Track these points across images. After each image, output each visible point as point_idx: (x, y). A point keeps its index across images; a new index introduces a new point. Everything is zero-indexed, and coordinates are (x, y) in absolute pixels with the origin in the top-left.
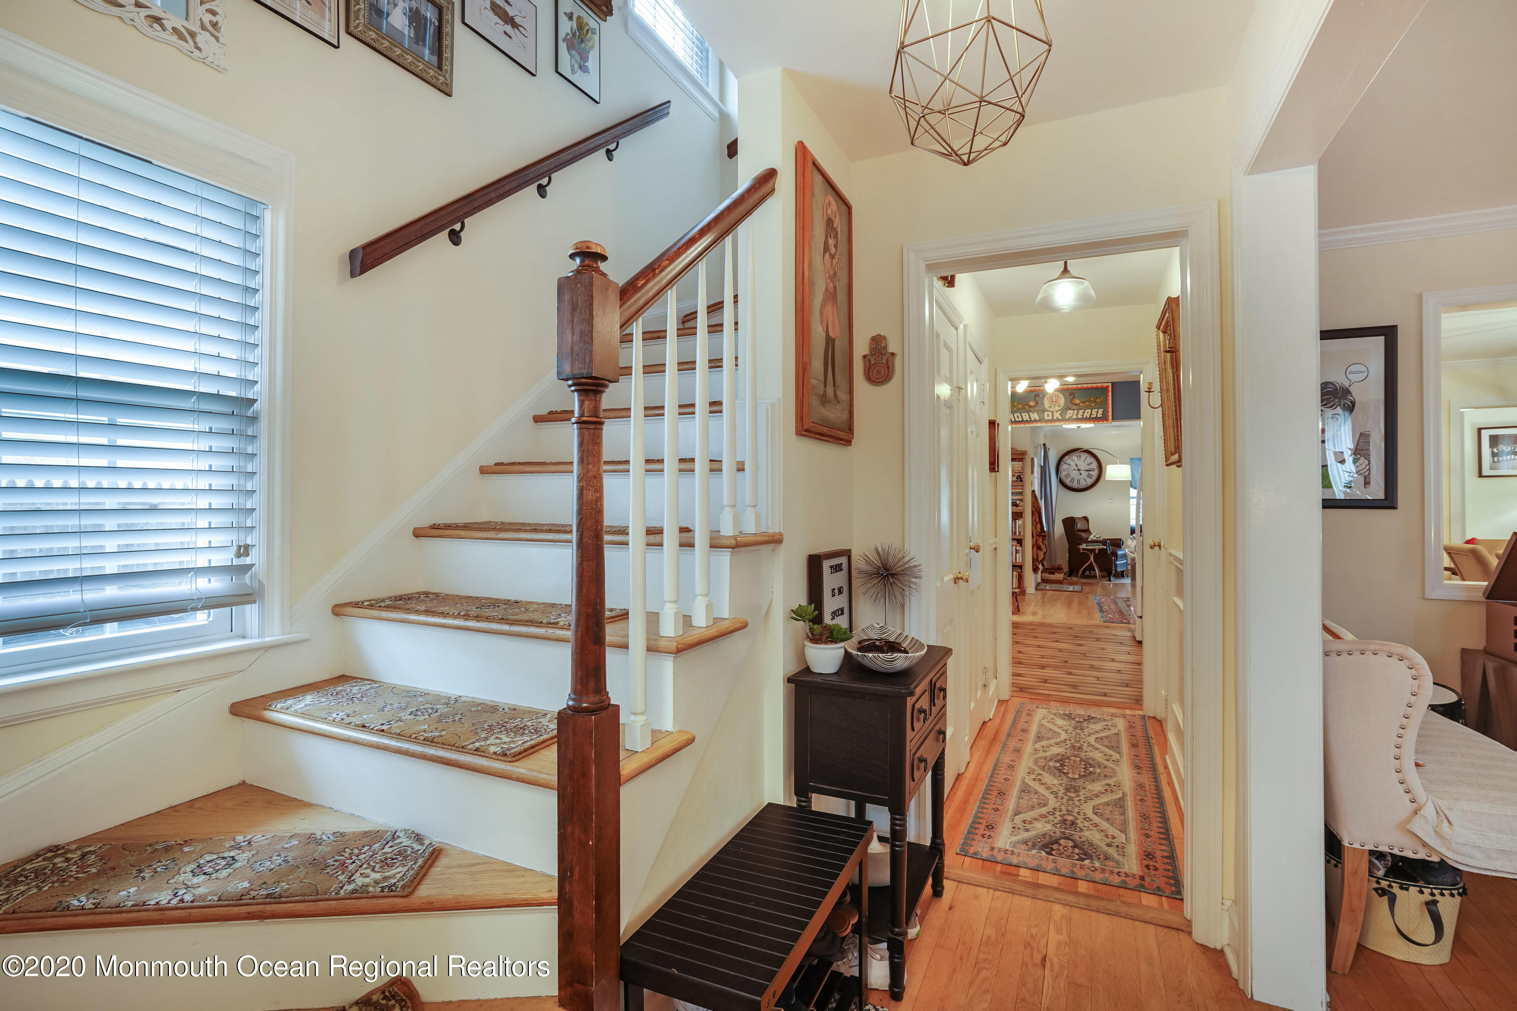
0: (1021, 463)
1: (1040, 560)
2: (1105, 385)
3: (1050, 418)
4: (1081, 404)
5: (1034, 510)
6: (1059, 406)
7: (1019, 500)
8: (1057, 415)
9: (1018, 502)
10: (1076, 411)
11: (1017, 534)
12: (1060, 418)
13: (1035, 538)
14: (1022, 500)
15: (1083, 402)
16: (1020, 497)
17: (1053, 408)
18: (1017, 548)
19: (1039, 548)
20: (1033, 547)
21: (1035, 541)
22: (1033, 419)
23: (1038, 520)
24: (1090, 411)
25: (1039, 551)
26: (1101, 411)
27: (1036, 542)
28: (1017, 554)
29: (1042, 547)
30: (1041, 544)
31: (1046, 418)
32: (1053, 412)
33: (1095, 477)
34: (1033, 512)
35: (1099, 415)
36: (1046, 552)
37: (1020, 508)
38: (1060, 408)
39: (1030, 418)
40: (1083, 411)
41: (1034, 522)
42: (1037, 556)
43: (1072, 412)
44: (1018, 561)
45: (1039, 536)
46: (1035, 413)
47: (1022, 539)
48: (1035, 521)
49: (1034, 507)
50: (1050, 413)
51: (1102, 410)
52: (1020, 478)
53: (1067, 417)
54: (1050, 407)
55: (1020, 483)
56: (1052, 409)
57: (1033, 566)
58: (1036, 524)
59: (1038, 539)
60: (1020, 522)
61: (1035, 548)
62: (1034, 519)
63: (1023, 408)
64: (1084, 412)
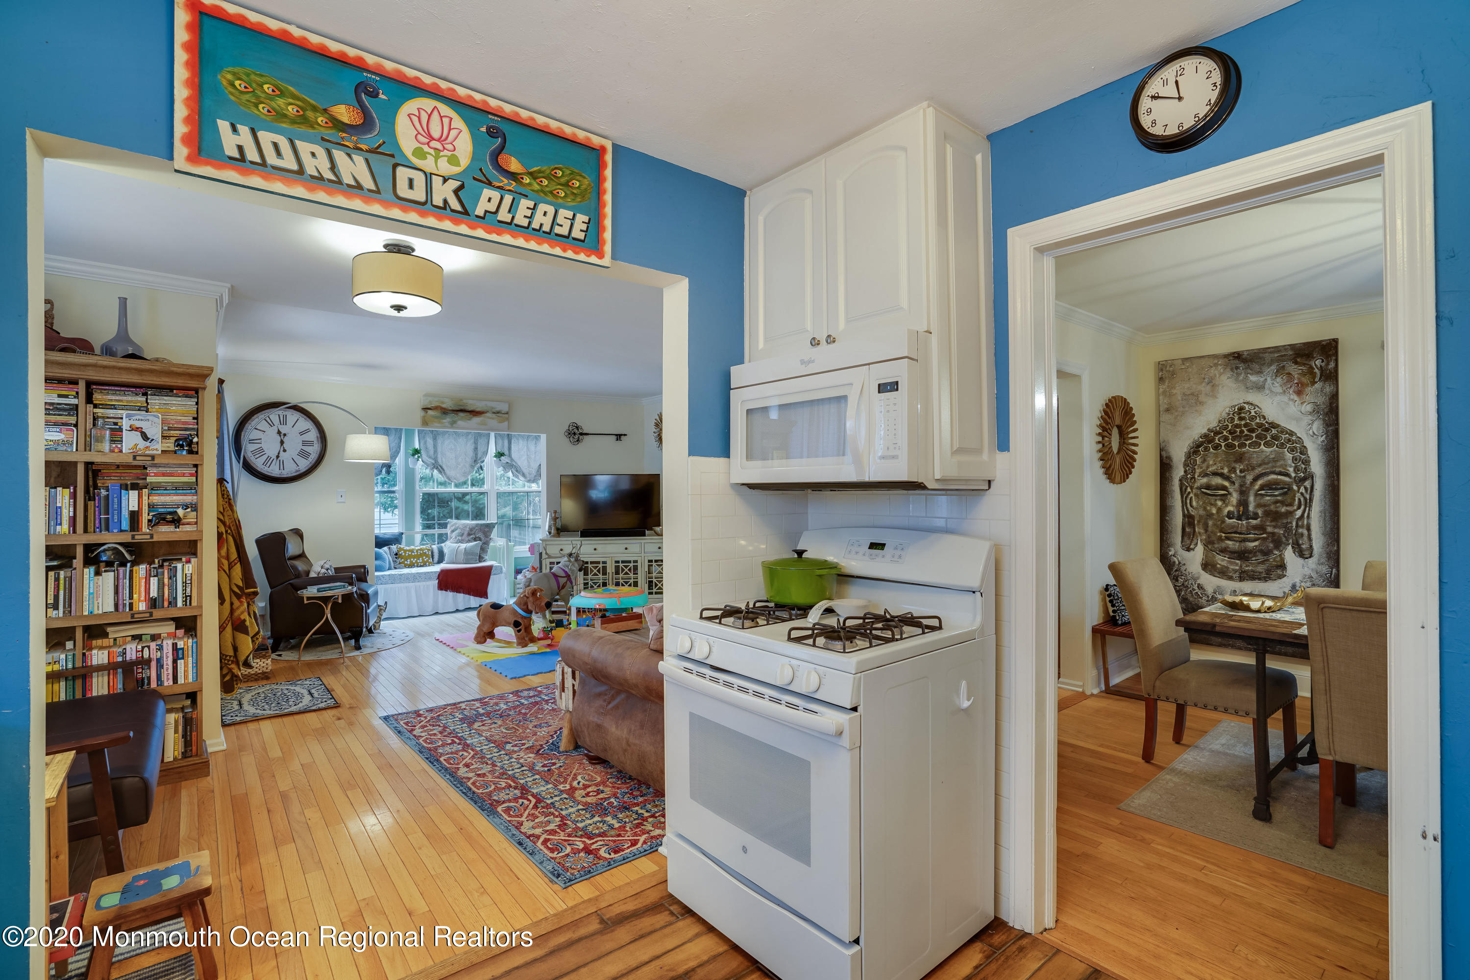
0: (192, 402)
1: (242, 659)
2: (596, 141)
3: (419, 194)
4: (527, 180)
5: (223, 529)
6: (453, 160)
7: (186, 507)
8: (443, 192)
9: (180, 512)
10: (508, 199)
11: (180, 604)
12: (455, 204)
13: (227, 604)
14: (195, 507)
15: (532, 175)
16: (188, 499)
17: (430, 160)
18: (180, 644)
19: (240, 627)
20: (222, 628)
21: (227, 612)
22: (348, 180)
23: (234, 555)
24: (551, 210)
25: (241, 637)
26: (581, 218)
27: (232, 611)
28: (181, 663)
29: (248, 623)
30: (245, 616)
31: (403, 190)
32: (428, 177)
33: (313, 457)
34: (220, 535)
35: (577, 234)
36: (258, 633)
37: (188, 528)
38: (456, 170)
39: (333, 168)
40: (531, 204)
41: (225, 562)
42: (235, 649)
43: (496, 195)
44: (181, 680)
45: (238, 597)
46: (359, 159)
47: (194, 619)
48: (227, 558)
49: (224, 523)
50: (419, 179)
51: (586, 219)
52: (190, 444)
53: (479, 211)
54: (419, 153)
55: (192, 459)
56: (428, 164)
57: (223, 676)
58: (231, 567)
59: (236, 603)
60: (189, 569)
61: (229, 629)
62: (224, 552)
63: (302, 120)
64: (534, 208)
